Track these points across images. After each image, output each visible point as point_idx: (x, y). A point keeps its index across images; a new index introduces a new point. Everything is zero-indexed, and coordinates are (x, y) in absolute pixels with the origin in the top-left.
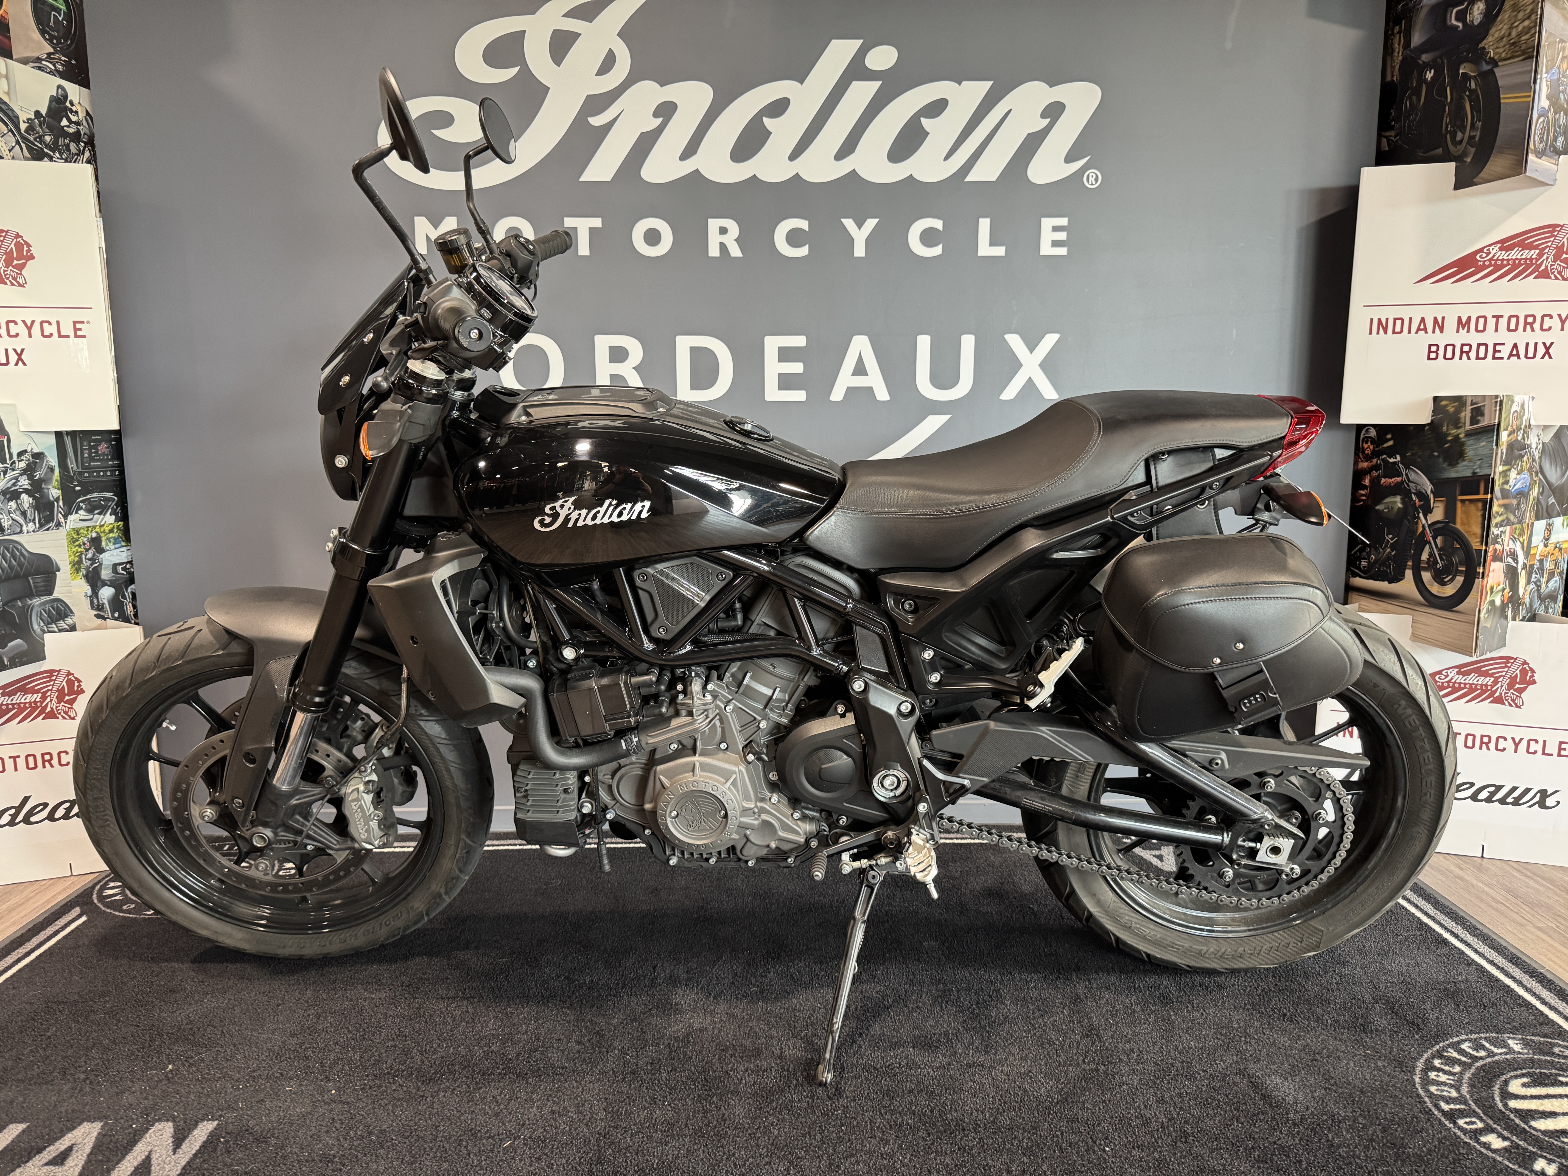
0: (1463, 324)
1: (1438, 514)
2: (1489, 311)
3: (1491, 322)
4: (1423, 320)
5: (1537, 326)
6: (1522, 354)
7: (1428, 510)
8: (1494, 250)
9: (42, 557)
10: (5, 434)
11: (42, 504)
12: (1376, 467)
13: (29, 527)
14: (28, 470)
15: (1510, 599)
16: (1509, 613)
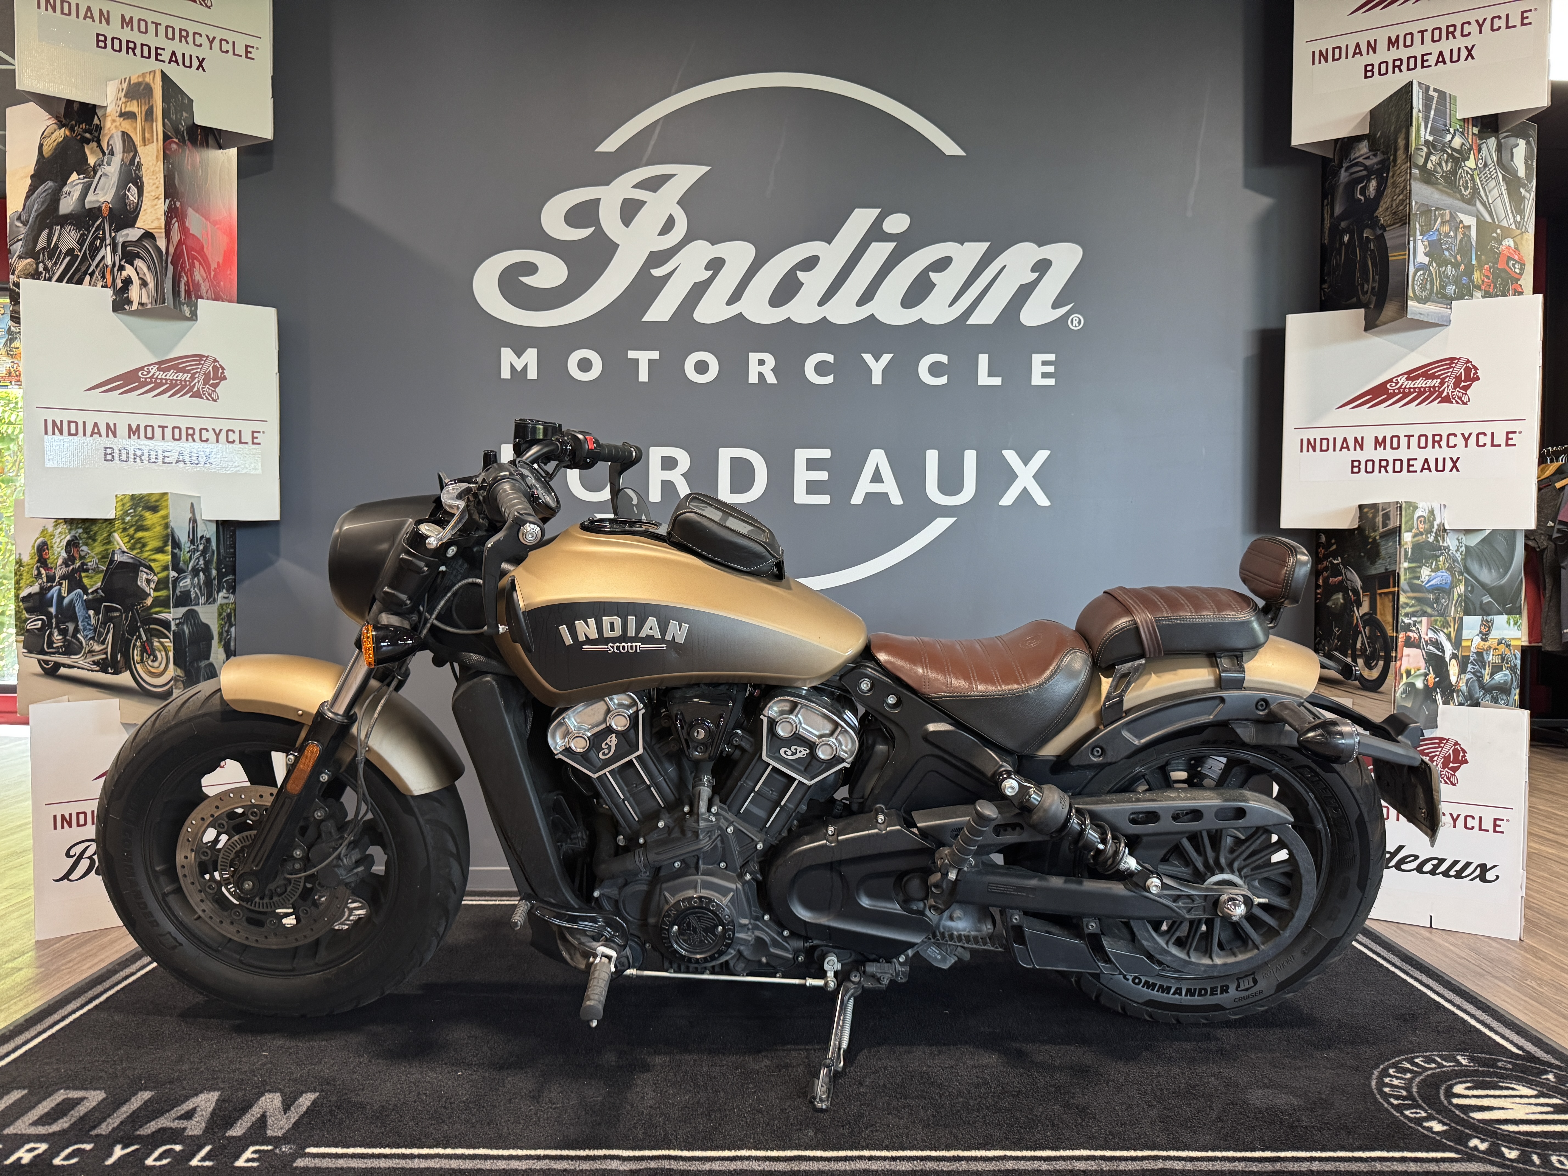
0: (1380, 442)
1: (1365, 608)
2: (1402, 431)
3: (1404, 441)
4: (1345, 440)
5: (1444, 443)
6: (1433, 467)
7: (1359, 604)
8: (1402, 380)
9: (207, 627)
10: (194, 521)
11: (208, 582)
12: (1326, 569)
13: (202, 600)
14: (204, 553)
15: (1437, 684)
16: (1439, 697)
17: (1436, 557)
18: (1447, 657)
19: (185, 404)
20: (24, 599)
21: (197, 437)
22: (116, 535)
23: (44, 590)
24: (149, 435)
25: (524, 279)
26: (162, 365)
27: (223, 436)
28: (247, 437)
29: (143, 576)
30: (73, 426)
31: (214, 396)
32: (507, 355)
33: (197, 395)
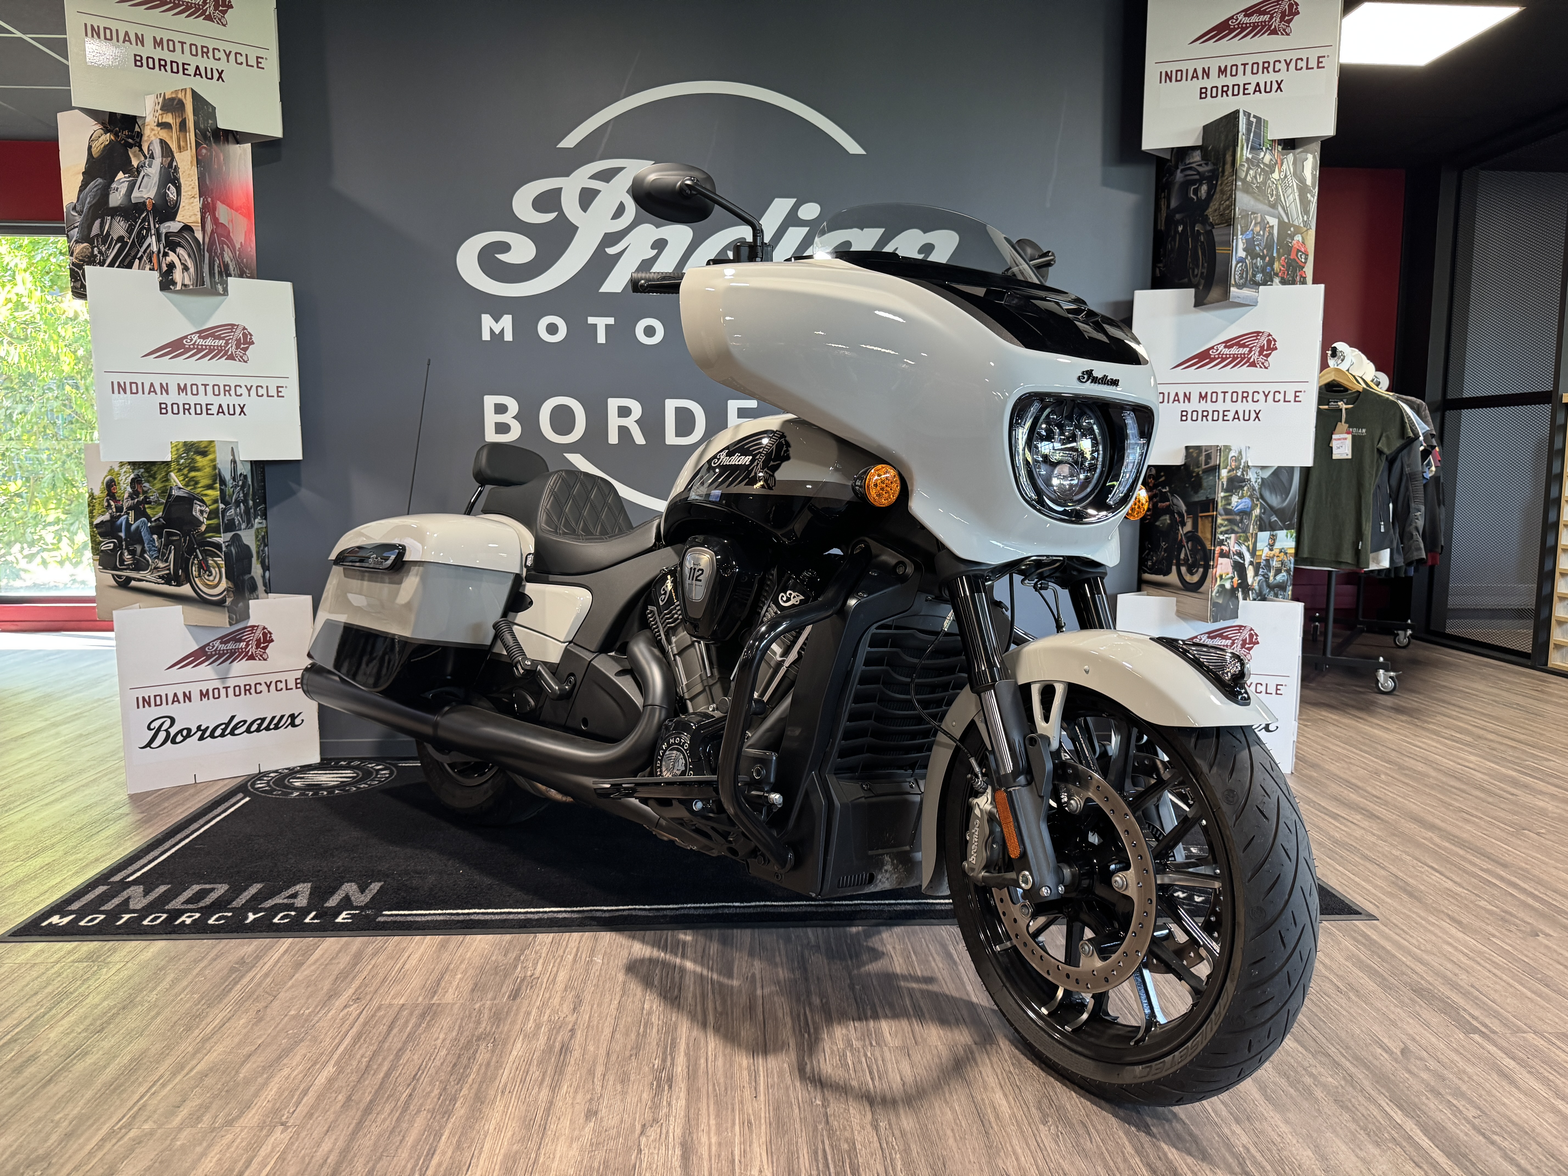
0: (1203, 397)
1: (1189, 527)
2: (1219, 389)
3: (1221, 396)
4: (1177, 394)
5: (1250, 399)
6: (1241, 417)
7: (1183, 524)
8: (1221, 348)
9: (248, 547)
10: (234, 462)
11: (247, 511)
12: (1155, 496)
13: (243, 526)
14: (243, 487)
15: (1239, 585)
16: (1240, 595)
17: (1242, 487)
18: (1247, 564)
19: (222, 365)
20: (97, 526)
21: (232, 392)
22: (172, 474)
23: (113, 519)
24: (195, 392)
25: (501, 257)
26: (203, 334)
27: (253, 391)
28: (273, 392)
29: (197, 508)
30: (134, 386)
31: (245, 358)
32: (487, 320)
33: (231, 357)
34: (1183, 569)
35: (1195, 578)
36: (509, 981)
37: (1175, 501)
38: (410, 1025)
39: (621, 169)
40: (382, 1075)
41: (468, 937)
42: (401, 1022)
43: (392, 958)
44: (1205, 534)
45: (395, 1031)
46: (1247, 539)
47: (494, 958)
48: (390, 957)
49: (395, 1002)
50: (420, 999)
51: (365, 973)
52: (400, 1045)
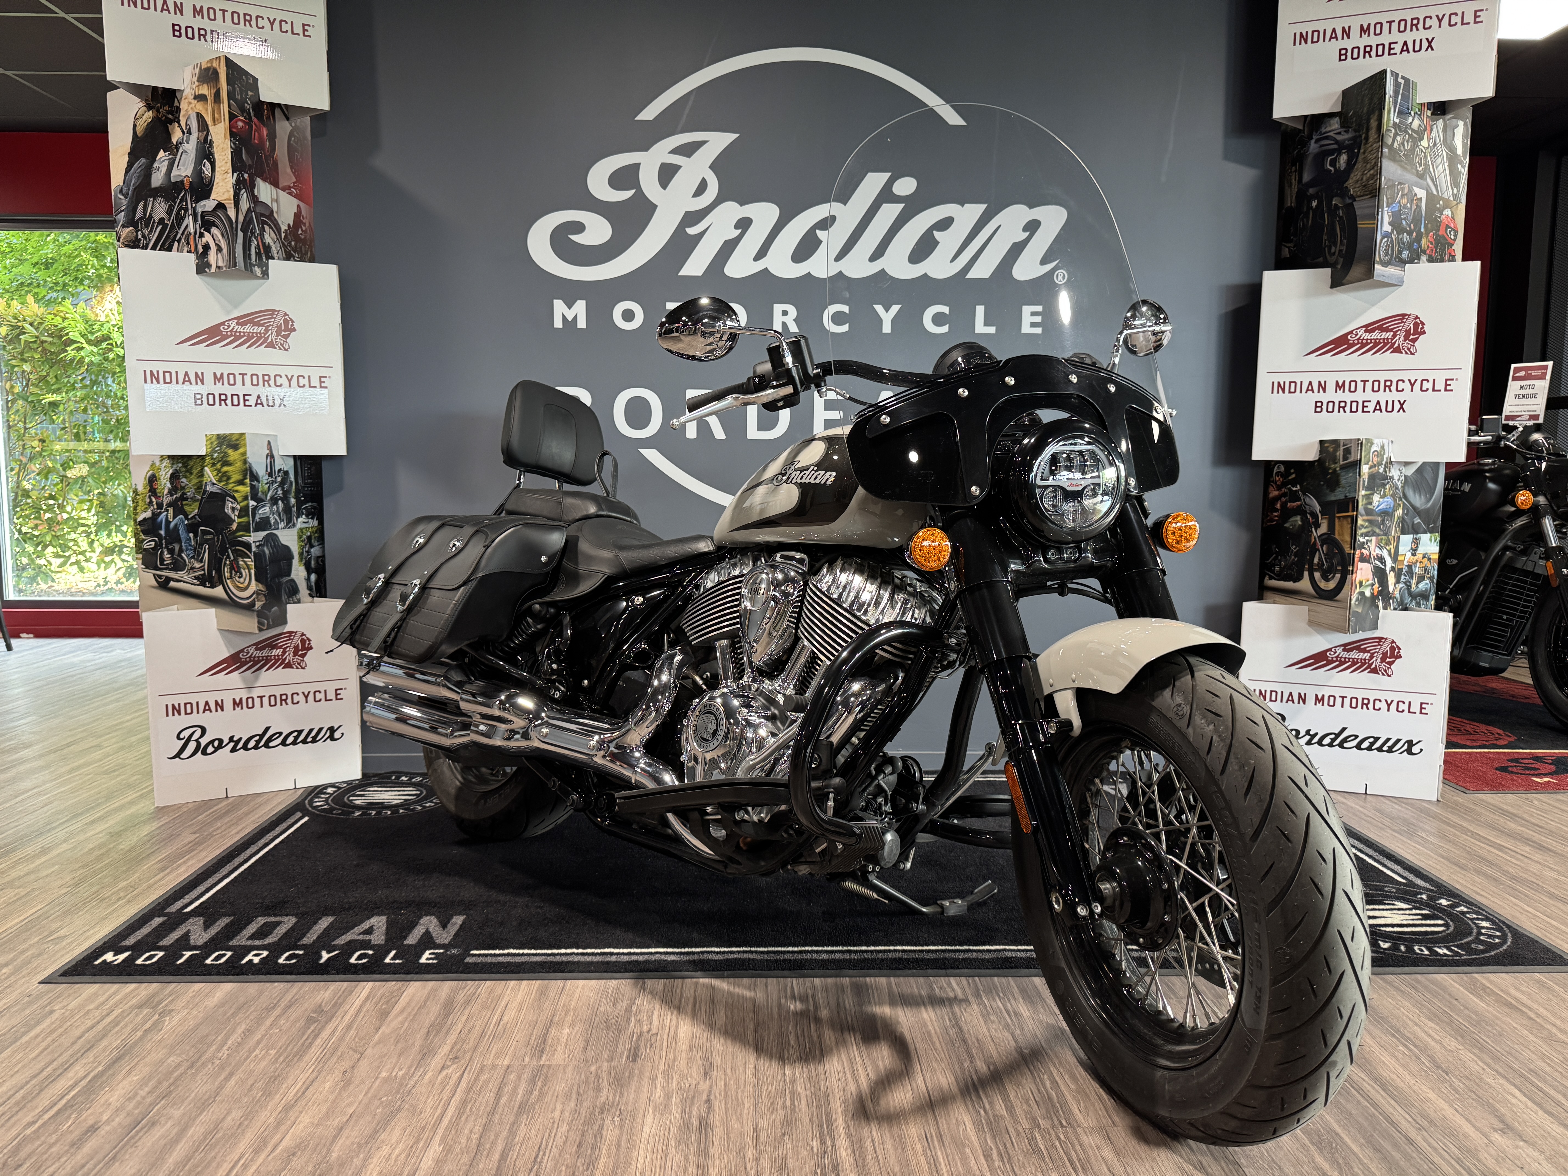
0: (1339, 386)
1: (1323, 529)
2: (1359, 377)
3: (1360, 385)
4: (1310, 383)
5: (1393, 388)
6: (1383, 408)
7: (1317, 526)
8: (1361, 332)
9: (287, 548)
10: (271, 456)
11: (287, 509)
12: (1284, 495)
13: (283, 525)
14: (282, 483)
15: (1380, 593)
16: (1380, 604)
17: (1384, 485)
18: (1388, 569)
19: (261, 353)
20: (140, 523)
22: (207, 469)
23: (154, 516)
25: (573, 237)
26: (240, 320)
28: (315, 382)
29: (229, 505)
30: (166, 375)
31: (286, 346)
32: (559, 306)
33: (270, 345)
34: (1317, 575)
35: (1331, 585)
36: (624, 1037)
37: (1308, 500)
38: (521, 1092)
39: (704, 143)
40: (496, 1156)
41: (569, 982)
42: (508, 1089)
43: (488, 1008)
44: (1343, 536)
45: (504, 1100)
46: (1388, 543)
47: (602, 1009)
48: (485, 1006)
49: (499, 1062)
50: (527, 1059)
51: (460, 1026)
52: (512, 1119)
